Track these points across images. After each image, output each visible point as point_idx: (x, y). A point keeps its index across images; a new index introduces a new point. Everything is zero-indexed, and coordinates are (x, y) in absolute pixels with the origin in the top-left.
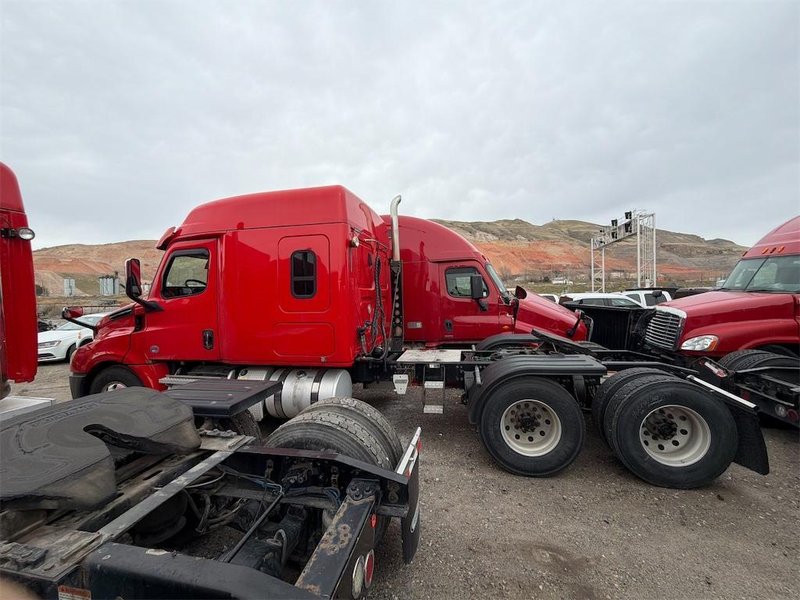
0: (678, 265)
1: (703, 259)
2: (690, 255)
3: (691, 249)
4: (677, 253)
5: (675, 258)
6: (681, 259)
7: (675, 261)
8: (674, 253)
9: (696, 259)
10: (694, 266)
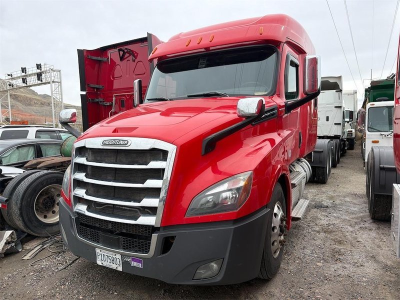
0: (22, 111)
1: (38, 108)
2: (30, 105)
3: (30, 99)
4: (20, 101)
5: (20, 106)
6: (24, 107)
7: (20, 108)
8: (19, 101)
9: (34, 108)
10: (34, 113)
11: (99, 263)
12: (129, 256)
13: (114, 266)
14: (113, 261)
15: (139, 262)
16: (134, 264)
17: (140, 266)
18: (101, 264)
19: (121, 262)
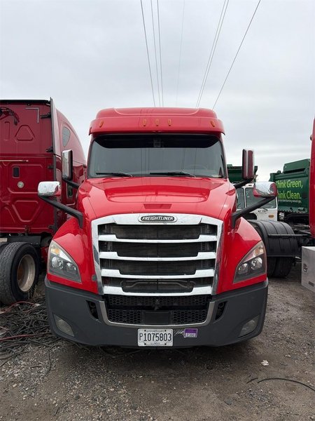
11: (141, 344)
12: (181, 329)
13: (162, 343)
14: (161, 338)
15: (194, 331)
16: (188, 335)
17: (194, 335)
18: (144, 345)
19: (172, 337)
